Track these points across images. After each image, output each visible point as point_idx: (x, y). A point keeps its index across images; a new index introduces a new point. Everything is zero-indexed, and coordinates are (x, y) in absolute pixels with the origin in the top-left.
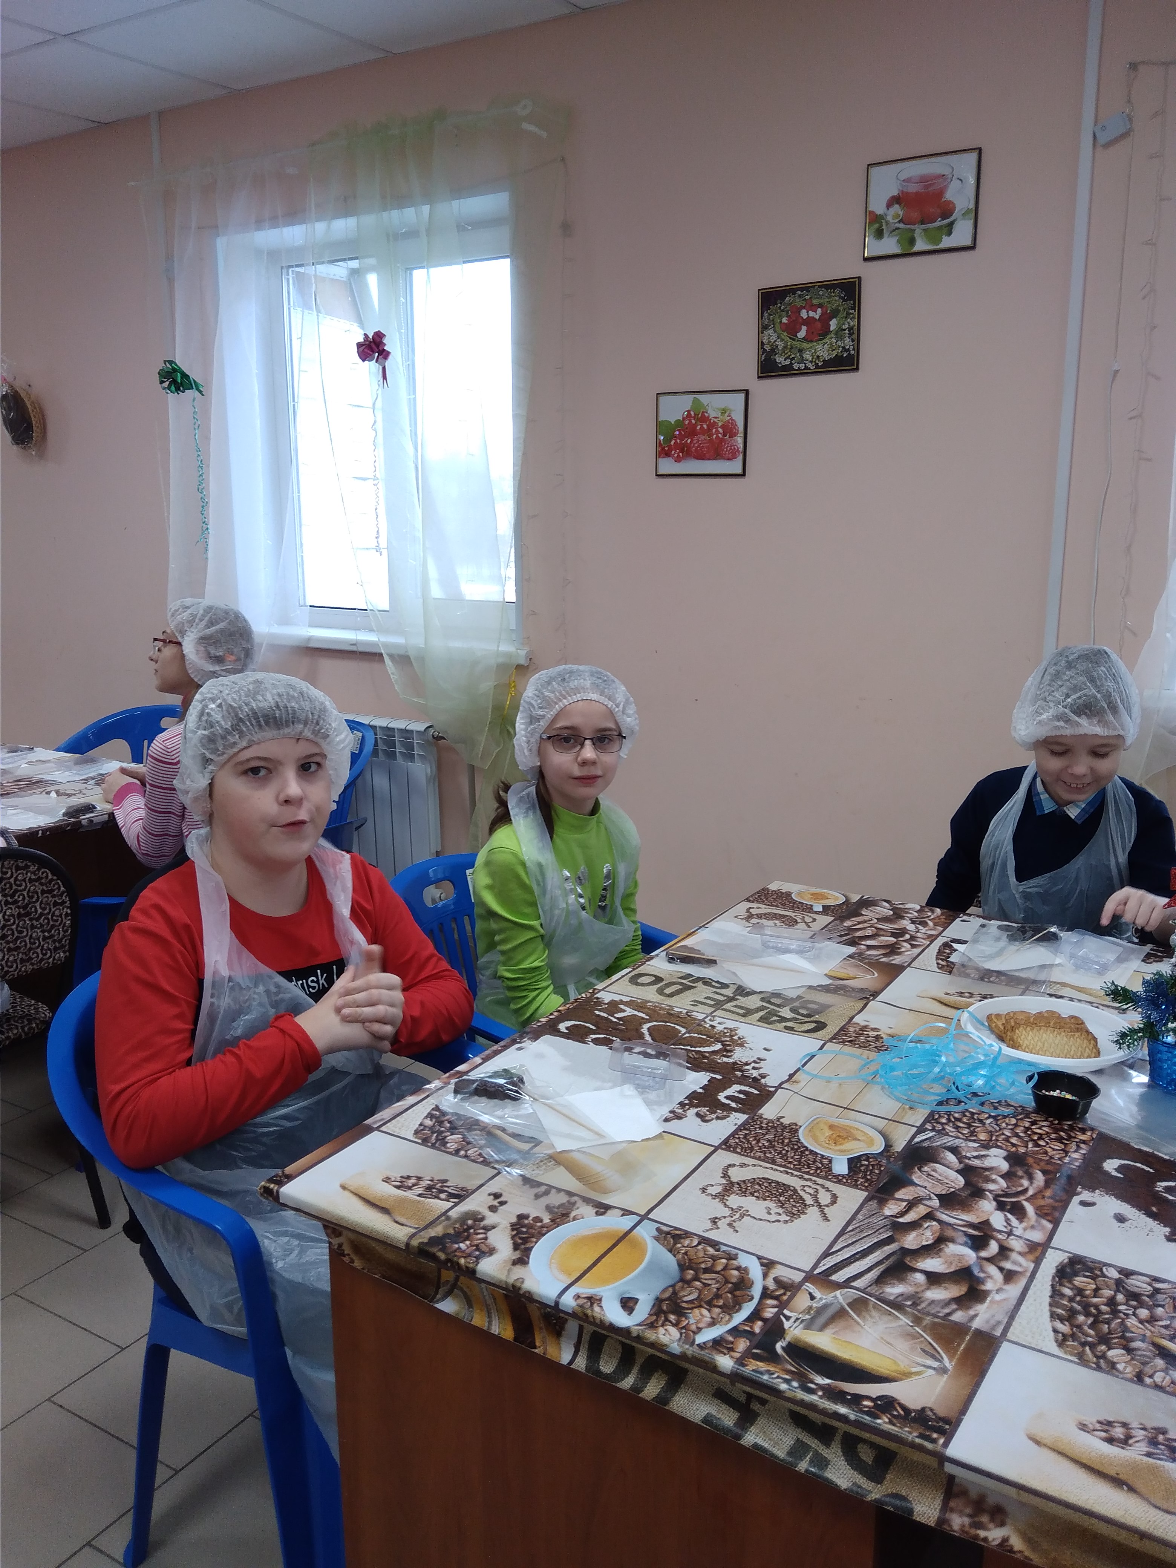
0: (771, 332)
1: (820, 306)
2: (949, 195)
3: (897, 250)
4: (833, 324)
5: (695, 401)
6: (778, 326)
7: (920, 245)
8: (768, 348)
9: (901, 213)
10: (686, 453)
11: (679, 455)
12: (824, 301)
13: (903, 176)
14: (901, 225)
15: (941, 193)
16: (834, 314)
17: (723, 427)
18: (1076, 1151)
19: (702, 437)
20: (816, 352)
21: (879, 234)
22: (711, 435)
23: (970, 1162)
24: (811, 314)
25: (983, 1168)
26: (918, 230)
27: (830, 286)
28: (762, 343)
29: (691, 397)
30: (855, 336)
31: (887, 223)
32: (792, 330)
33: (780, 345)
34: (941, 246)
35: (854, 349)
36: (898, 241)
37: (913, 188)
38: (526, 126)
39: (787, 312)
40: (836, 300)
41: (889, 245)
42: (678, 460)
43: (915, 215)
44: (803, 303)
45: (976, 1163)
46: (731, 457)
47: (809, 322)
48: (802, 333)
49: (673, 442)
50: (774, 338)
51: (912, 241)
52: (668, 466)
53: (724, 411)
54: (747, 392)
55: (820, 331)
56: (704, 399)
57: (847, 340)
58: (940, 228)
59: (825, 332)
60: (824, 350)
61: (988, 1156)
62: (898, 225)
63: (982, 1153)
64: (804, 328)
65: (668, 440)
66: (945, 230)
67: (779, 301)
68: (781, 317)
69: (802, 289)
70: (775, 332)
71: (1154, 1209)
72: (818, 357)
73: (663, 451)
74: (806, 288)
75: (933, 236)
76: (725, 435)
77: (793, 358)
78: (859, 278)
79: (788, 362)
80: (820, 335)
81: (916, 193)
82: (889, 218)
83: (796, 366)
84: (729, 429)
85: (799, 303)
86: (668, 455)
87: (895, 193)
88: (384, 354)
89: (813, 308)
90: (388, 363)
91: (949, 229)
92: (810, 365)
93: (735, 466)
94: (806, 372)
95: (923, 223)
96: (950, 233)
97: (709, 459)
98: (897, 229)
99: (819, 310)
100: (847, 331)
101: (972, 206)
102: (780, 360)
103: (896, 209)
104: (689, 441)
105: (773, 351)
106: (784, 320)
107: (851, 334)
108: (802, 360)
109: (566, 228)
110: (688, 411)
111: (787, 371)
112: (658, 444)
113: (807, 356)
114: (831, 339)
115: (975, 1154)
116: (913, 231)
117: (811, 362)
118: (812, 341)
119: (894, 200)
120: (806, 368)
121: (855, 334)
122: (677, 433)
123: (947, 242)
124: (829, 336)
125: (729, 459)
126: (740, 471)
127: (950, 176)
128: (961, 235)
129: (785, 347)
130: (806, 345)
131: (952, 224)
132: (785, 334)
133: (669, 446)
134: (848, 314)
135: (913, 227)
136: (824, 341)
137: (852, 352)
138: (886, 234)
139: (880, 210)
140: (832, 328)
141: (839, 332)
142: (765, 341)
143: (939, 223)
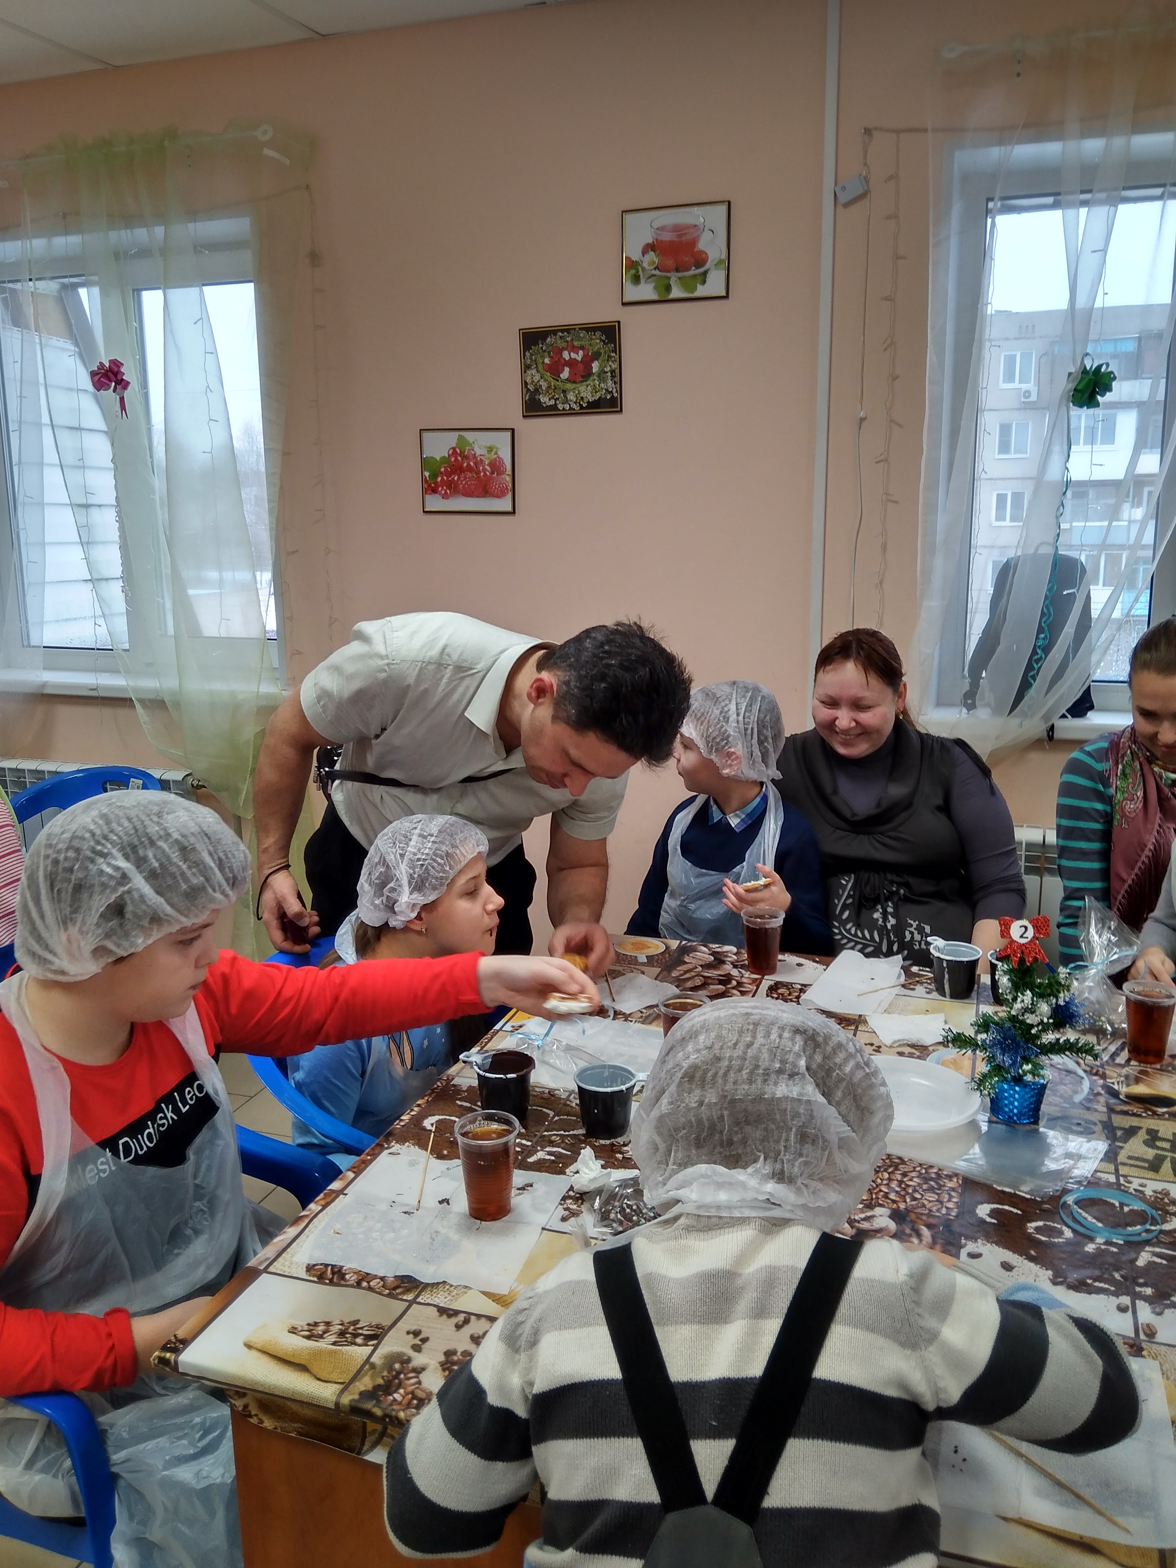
0: (534, 371)
1: (582, 348)
2: (701, 245)
3: (655, 297)
4: (595, 366)
5: (461, 438)
6: (540, 367)
7: (676, 293)
8: (531, 387)
9: (656, 260)
10: (453, 489)
11: (446, 492)
12: (585, 343)
13: (656, 224)
14: (657, 272)
15: (694, 243)
16: (596, 356)
17: (490, 465)
18: (949, 1201)
19: (469, 474)
20: (579, 393)
21: (636, 279)
22: (478, 473)
23: (861, 1226)
24: (573, 355)
25: (873, 1231)
26: (674, 278)
27: (590, 329)
28: (526, 383)
29: (457, 433)
30: (617, 379)
31: (643, 269)
32: (554, 370)
33: (544, 385)
34: (697, 294)
35: (617, 392)
36: (655, 288)
37: (667, 237)
38: (267, 152)
39: (549, 353)
40: (597, 342)
41: (646, 291)
42: (445, 497)
43: (670, 263)
44: (564, 345)
45: (865, 1225)
46: (500, 495)
47: (571, 363)
48: (565, 374)
49: (439, 479)
50: (537, 377)
51: (668, 288)
52: (435, 502)
53: (490, 449)
54: (513, 430)
55: (582, 372)
56: (469, 436)
57: (610, 383)
58: (695, 276)
59: (588, 374)
60: (587, 392)
61: (874, 1216)
62: (654, 272)
63: (869, 1214)
64: (567, 369)
65: (434, 476)
66: (700, 279)
67: (540, 342)
68: (543, 357)
69: (562, 331)
70: (538, 371)
71: (1033, 1253)
72: (582, 398)
73: (430, 488)
74: (568, 329)
75: (688, 284)
76: (492, 473)
77: (558, 399)
78: (619, 322)
79: (552, 402)
80: (582, 376)
81: (671, 242)
82: (645, 265)
83: (560, 407)
84: (496, 466)
85: (561, 344)
86: (434, 491)
87: (650, 241)
88: (122, 384)
89: (575, 349)
90: (127, 394)
91: (703, 278)
92: (574, 406)
93: (505, 504)
94: (571, 413)
95: (677, 270)
96: (704, 282)
97: (478, 497)
98: (654, 275)
99: (581, 353)
100: (609, 374)
101: (724, 256)
102: (545, 400)
103: (651, 256)
104: (456, 478)
105: (537, 390)
106: (547, 361)
107: (613, 377)
108: (566, 401)
109: (315, 258)
110: (454, 449)
111: (552, 411)
112: (424, 480)
113: (571, 396)
114: (594, 381)
115: (863, 1216)
116: (669, 278)
117: (575, 403)
118: (574, 382)
119: (649, 248)
120: (571, 409)
121: (617, 376)
122: (443, 469)
123: (701, 291)
124: (592, 378)
125: (498, 497)
126: (510, 509)
127: (702, 227)
128: (715, 284)
129: (549, 387)
130: (569, 386)
131: (705, 274)
132: (548, 374)
133: (436, 483)
134: (609, 357)
135: (668, 274)
136: (588, 382)
137: (615, 395)
138: (642, 280)
139: (636, 256)
140: (594, 370)
141: (601, 374)
142: (529, 380)
143: (693, 271)
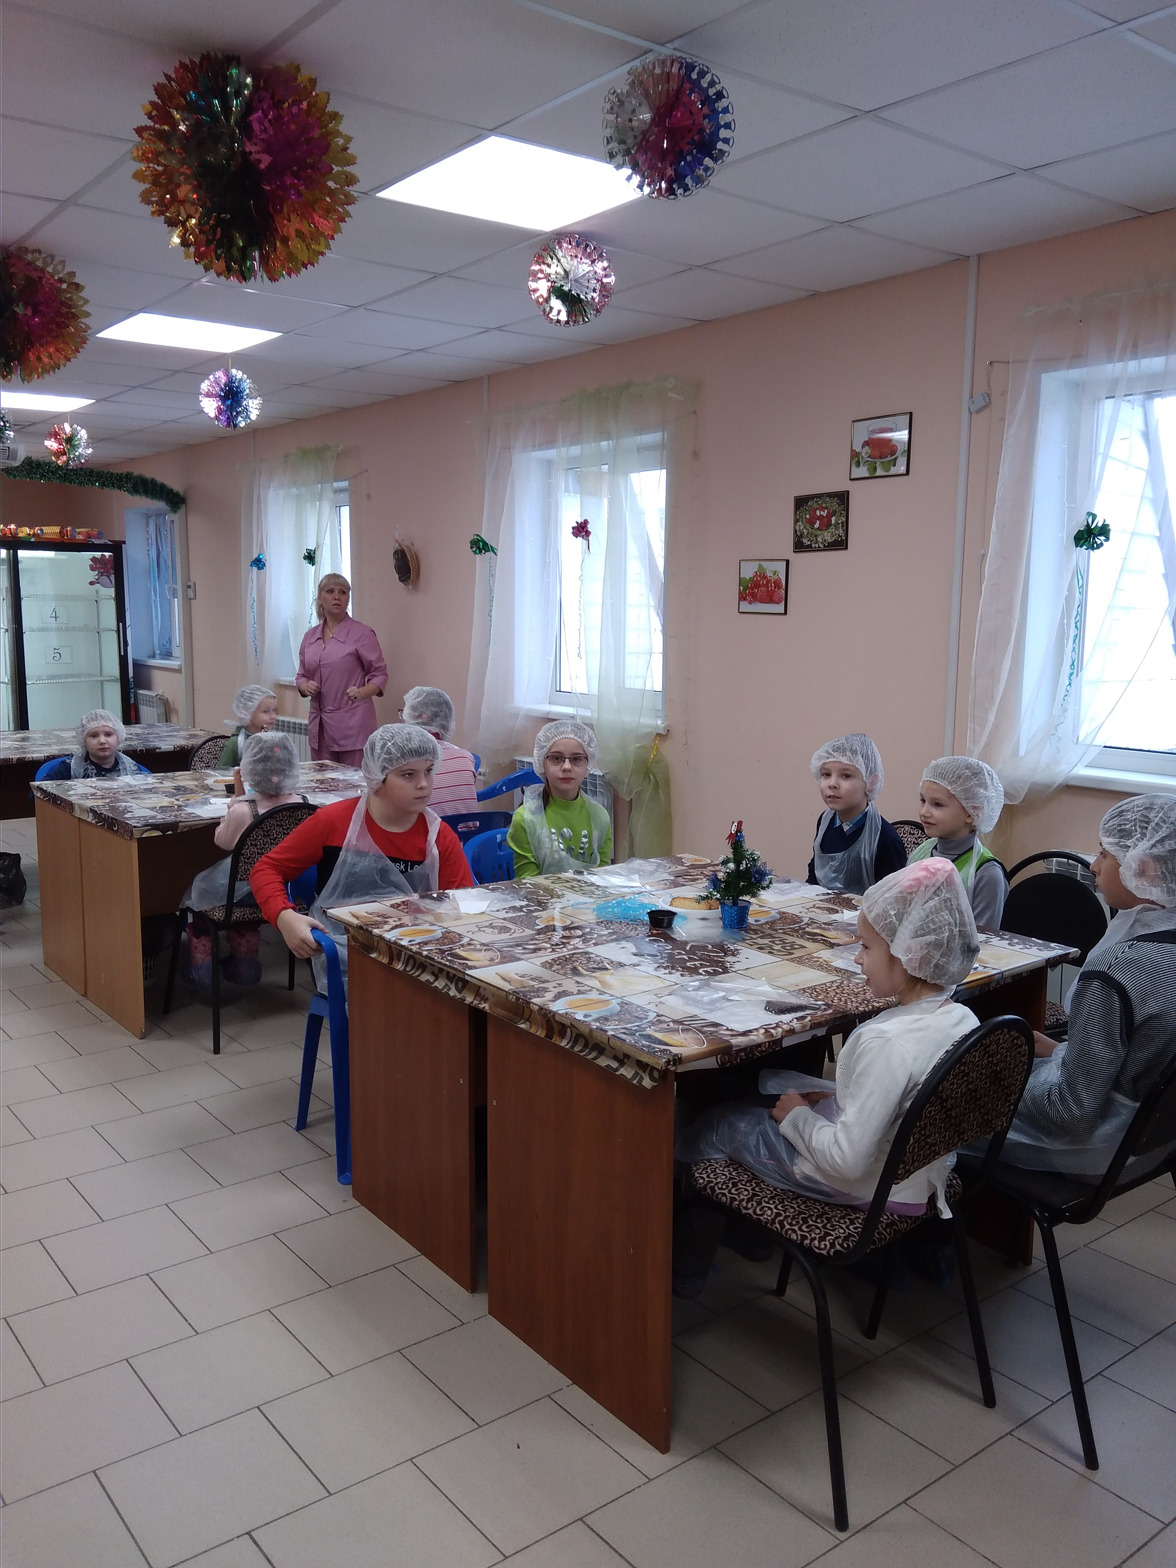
0: (800, 523)
1: (827, 508)
3: (868, 475)
4: (833, 519)
5: (760, 565)
6: (804, 520)
7: (879, 472)
8: (798, 533)
9: (869, 451)
10: (754, 598)
11: (751, 600)
12: (828, 505)
13: (870, 429)
14: (869, 459)
16: (834, 513)
17: (774, 582)
19: (763, 589)
20: (824, 537)
21: (858, 464)
22: (768, 588)
24: (822, 513)
26: (878, 462)
27: (831, 496)
28: (796, 531)
29: (757, 563)
30: (845, 528)
31: (862, 457)
32: (811, 523)
33: (805, 531)
34: (890, 473)
35: (844, 536)
36: (868, 469)
37: (874, 437)
38: (670, 394)
39: (809, 511)
40: (834, 505)
41: (863, 471)
42: (751, 603)
44: (818, 506)
47: (821, 518)
48: (817, 525)
49: (748, 591)
50: (802, 527)
51: (875, 469)
52: (745, 606)
53: (775, 573)
54: (788, 562)
55: (826, 524)
56: (765, 564)
57: (841, 530)
58: (889, 461)
59: (829, 525)
60: (828, 536)
64: (818, 522)
65: (745, 590)
66: (892, 463)
67: (805, 504)
68: (806, 514)
69: (817, 497)
70: (803, 523)
72: (825, 540)
73: (742, 597)
74: (819, 496)
75: (886, 467)
76: (775, 588)
77: (812, 540)
78: (848, 492)
79: (809, 543)
80: (826, 526)
81: (877, 440)
82: (863, 454)
83: (813, 546)
84: (777, 584)
85: (816, 506)
86: (745, 599)
87: (866, 439)
88: (588, 534)
89: (823, 509)
90: (591, 538)
91: (894, 463)
92: (821, 545)
93: (780, 608)
94: (819, 550)
95: (880, 458)
96: (895, 465)
97: (767, 603)
98: (868, 461)
99: (826, 511)
101: (906, 448)
102: (806, 541)
103: (867, 449)
104: (756, 591)
105: (802, 535)
106: (808, 516)
107: (842, 526)
108: (817, 542)
109: (695, 454)
110: (756, 572)
111: (809, 549)
112: (740, 593)
113: (819, 539)
114: (832, 529)
116: (876, 463)
117: (821, 543)
118: (822, 530)
119: (866, 443)
120: (819, 547)
121: (846, 526)
122: (750, 585)
123: (893, 471)
124: (831, 527)
125: (778, 603)
126: (783, 612)
127: (895, 429)
128: (901, 466)
129: (808, 533)
130: (819, 532)
131: (896, 458)
132: (808, 525)
133: (746, 594)
134: (842, 514)
135: (875, 460)
136: (829, 530)
137: (843, 538)
138: (861, 465)
139: (858, 448)
140: (833, 522)
141: (837, 525)
142: (797, 529)
143: (889, 458)
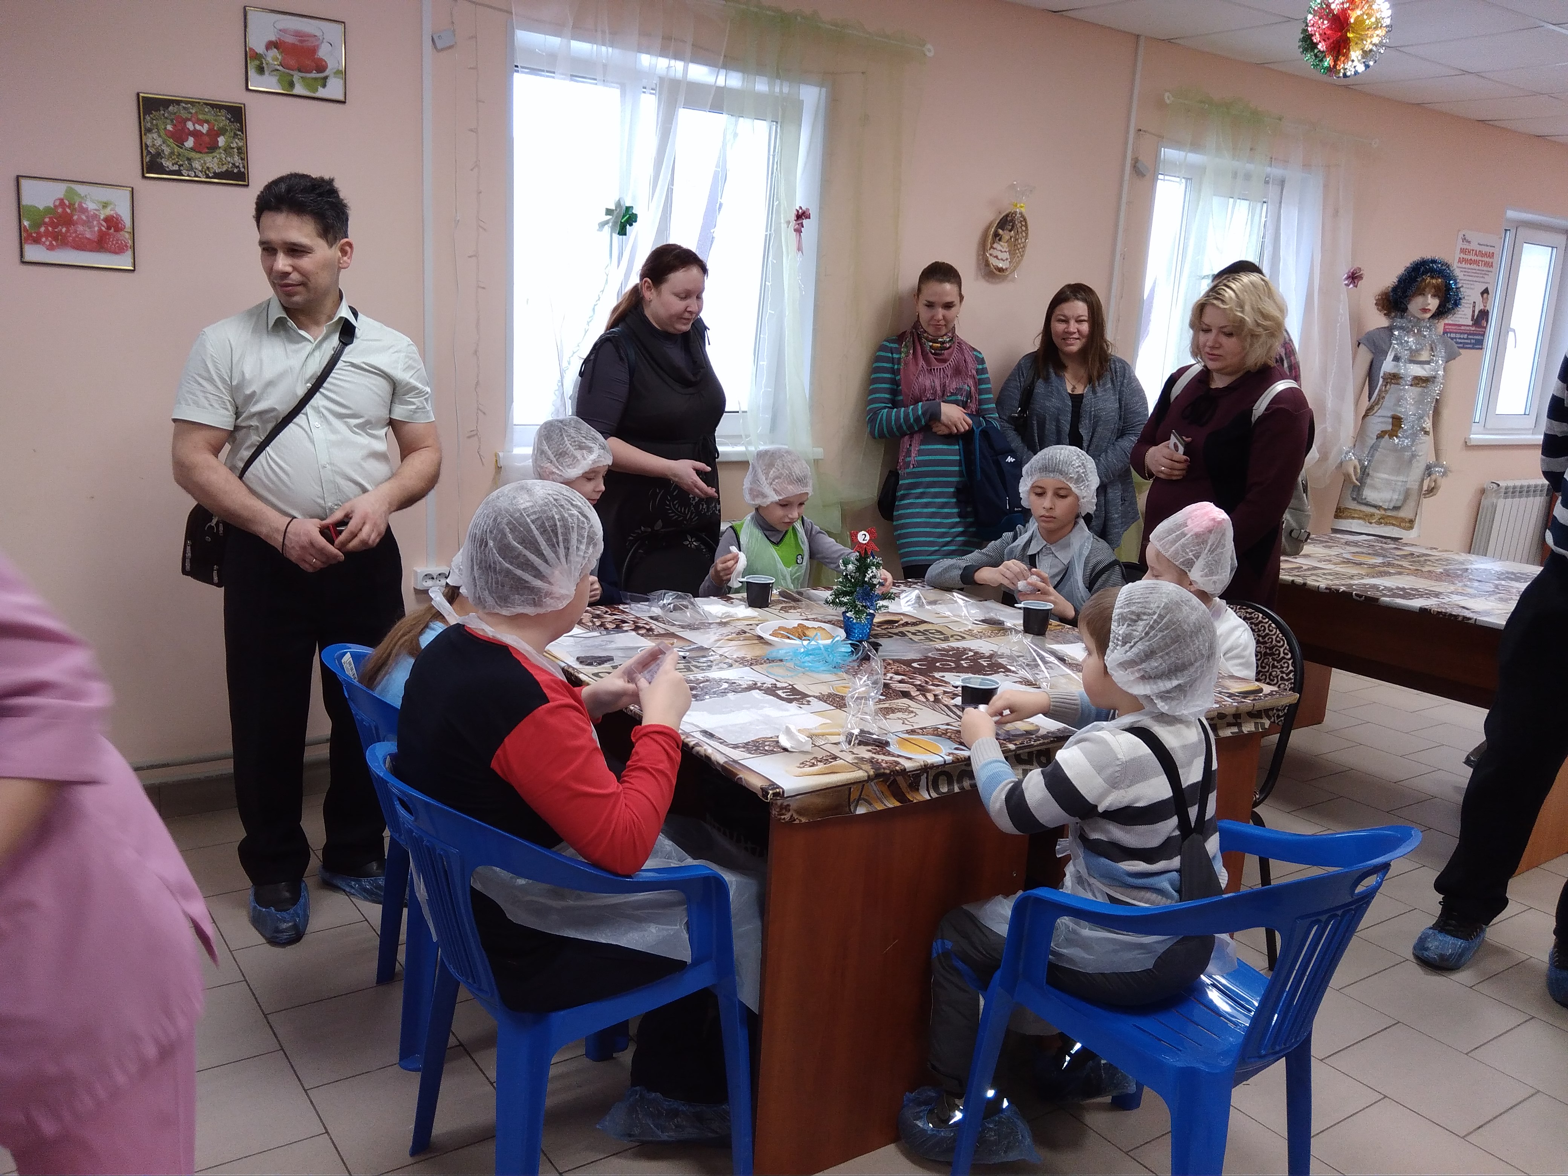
0: (154, 135)
1: (207, 122)
2: (321, 54)
3: (278, 90)
4: (221, 141)
5: (69, 191)
6: (162, 133)
7: (299, 89)
8: (152, 151)
9: (279, 58)
10: (60, 241)
11: (51, 242)
12: (210, 118)
13: (280, 26)
14: (280, 68)
15: (313, 50)
16: (222, 132)
17: (106, 220)
19: (80, 228)
20: (205, 164)
21: (260, 70)
22: (93, 227)
24: (198, 127)
26: (297, 77)
27: (216, 107)
28: (146, 145)
29: (65, 185)
30: (243, 156)
31: (267, 62)
32: (179, 137)
33: (167, 151)
34: (318, 95)
35: (244, 167)
36: (279, 81)
37: (290, 39)
39: (172, 121)
40: (222, 120)
42: (51, 248)
43: (292, 62)
44: (188, 116)
46: (119, 250)
47: (196, 134)
48: (190, 142)
49: (42, 229)
50: (159, 142)
51: (292, 85)
52: (33, 252)
53: (105, 205)
54: (132, 191)
55: (207, 145)
56: (81, 189)
57: (236, 158)
58: (316, 79)
59: (213, 148)
60: (213, 162)
62: (278, 68)
64: (191, 139)
65: (34, 225)
66: (321, 82)
67: (161, 108)
68: (165, 123)
69: (187, 103)
70: (160, 136)
72: (208, 168)
73: (30, 237)
74: (191, 102)
75: (312, 85)
76: (109, 229)
77: (182, 165)
78: (244, 105)
79: (176, 168)
80: (208, 148)
81: (293, 44)
82: (269, 59)
83: (185, 173)
84: (113, 223)
85: (184, 114)
86: (35, 241)
87: (273, 39)
89: (201, 122)
91: (324, 82)
92: (200, 175)
93: (123, 261)
94: (197, 181)
95: (300, 71)
96: (324, 86)
97: (91, 251)
98: (278, 70)
99: (206, 126)
100: (236, 150)
101: (342, 67)
102: (167, 164)
103: (274, 52)
104: (64, 230)
105: (159, 154)
106: (169, 127)
107: (239, 153)
108: (192, 169)
110: (62, 200)
111: (173, 176)
112: (22, 229)
113: (196, 165)
114: (220, 154)
116: (293, 76)
117: (201, 172)
118: (201, 153)
119: (271, 45)
120: (196, 176)
121: (242, 152)
122: (47, 220)
123: (321, 93)
124: (218, 151)
125: (115, 253)
126: (129, 267)
127: (321, 38)
128: (333, 89)
129: (172, 153)
130: (193, 155)
131: (325, 79)
132: (171, 140)
133: (38, 233)
134: (236, 135)
135: (291, 72)
136: (215, 154)
137: (242, 170)
138: (266, 73)
139: (260, 49)
140: (220, 144)
141: (228, 150)
142: (149, 143)
143: (314, 75)
